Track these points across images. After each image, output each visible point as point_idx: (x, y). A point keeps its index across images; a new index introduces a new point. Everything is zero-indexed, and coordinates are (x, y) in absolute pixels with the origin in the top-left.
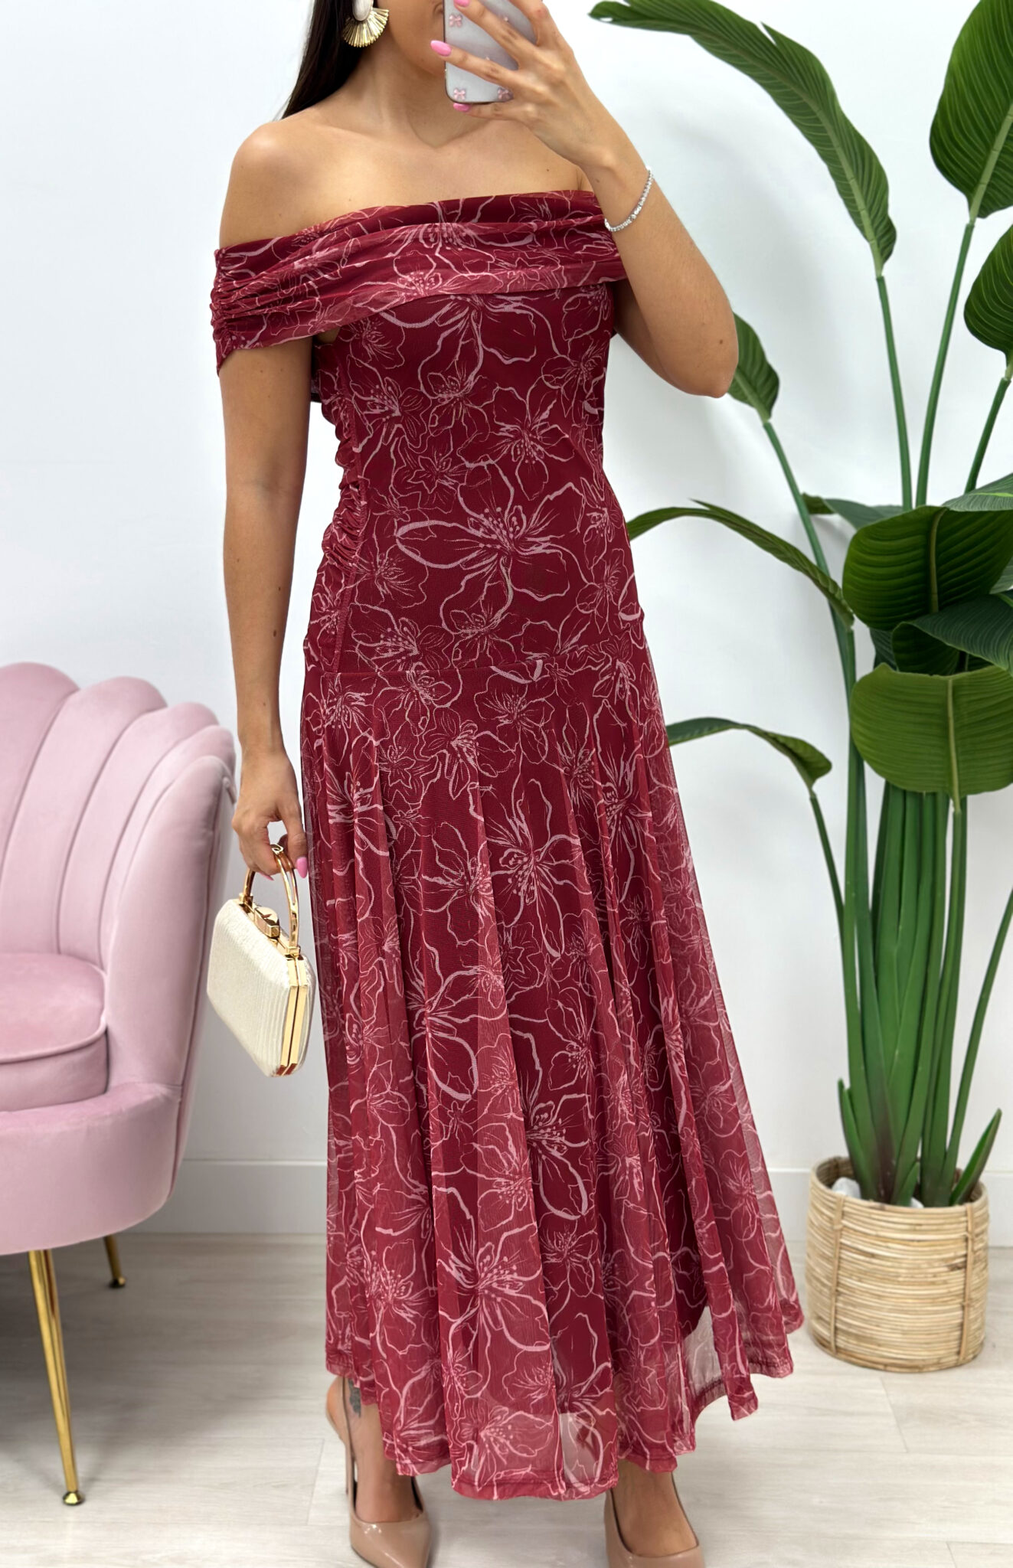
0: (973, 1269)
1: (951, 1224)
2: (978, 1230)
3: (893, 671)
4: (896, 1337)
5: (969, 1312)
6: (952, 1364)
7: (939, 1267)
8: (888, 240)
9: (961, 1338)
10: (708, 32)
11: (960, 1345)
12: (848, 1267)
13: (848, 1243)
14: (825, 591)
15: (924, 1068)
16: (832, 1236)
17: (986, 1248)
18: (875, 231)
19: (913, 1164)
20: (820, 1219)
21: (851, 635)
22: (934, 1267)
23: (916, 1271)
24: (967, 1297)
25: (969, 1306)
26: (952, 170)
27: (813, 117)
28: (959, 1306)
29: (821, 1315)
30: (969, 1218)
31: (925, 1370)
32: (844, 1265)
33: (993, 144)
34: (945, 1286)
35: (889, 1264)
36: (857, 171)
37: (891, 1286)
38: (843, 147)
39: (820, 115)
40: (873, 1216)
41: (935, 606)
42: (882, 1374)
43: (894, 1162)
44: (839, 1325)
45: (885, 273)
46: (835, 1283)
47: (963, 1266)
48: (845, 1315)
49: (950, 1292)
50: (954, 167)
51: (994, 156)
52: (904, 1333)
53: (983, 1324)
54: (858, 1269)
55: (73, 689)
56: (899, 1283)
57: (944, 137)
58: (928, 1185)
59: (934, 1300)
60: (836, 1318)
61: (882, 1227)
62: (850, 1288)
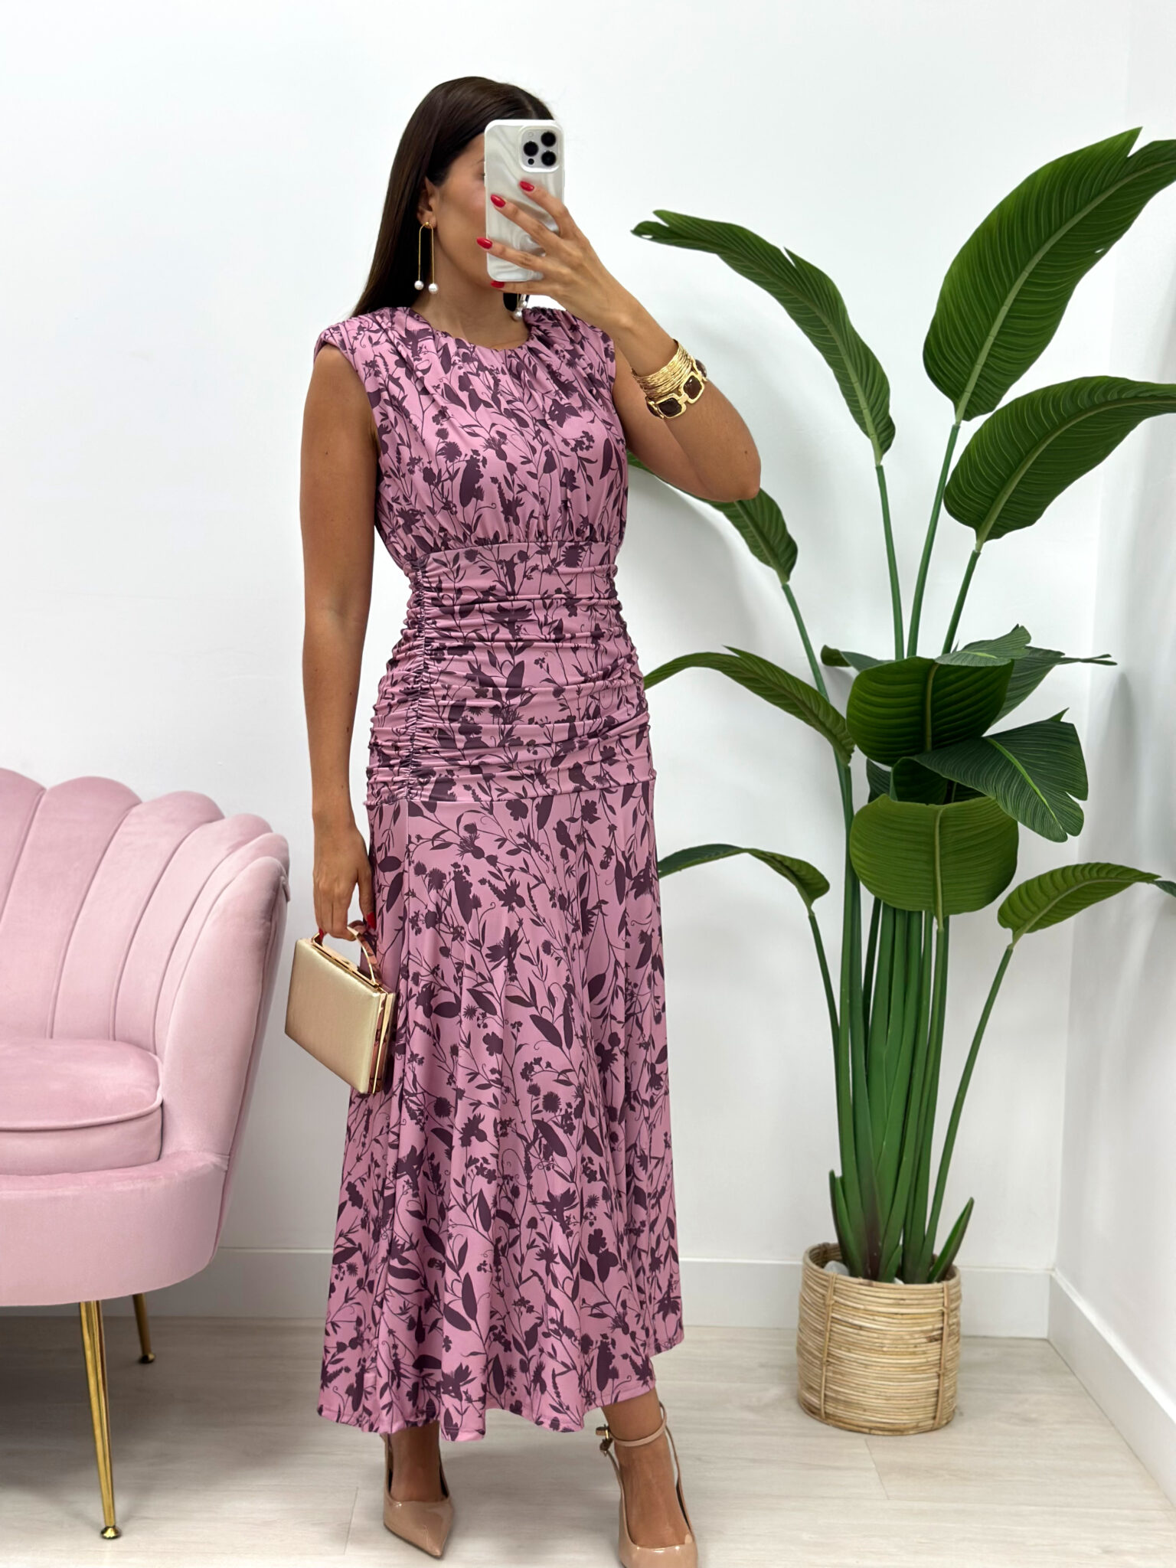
0: (949, 1341)
2: (953, 1306)
4: (881, 1402)
5: (944, 1380)
7: (919, 1338)
8: (889, 433)
10: (737, 253)
11: (936, 1411)
12: (840, 1340)
13: (839, 1317)
15: (906, 1161)
17: (958, 1324)
18: (876, 428)
19: (896, 1248)
21: (848, 771)
23: (900, 1342)
26: (943, 381)
27: (823, 329)
30: (946, 1294)
31: (906, 1433)
32: (836, 1337)
33: (977, 357)
34: (923, 1356)
35: (875, 1335)
36: (861, 374)
38: (850, 356)
39: (830, 328)
40: (862, 1292)
41: (929, 746)
42: (866, 1437)
43: (880, 1244)
44: (827, 1393)
45: (882, 463)
46: (826, 1355)
48: (835, 1383)
49: (928, 1362)
50: (944, 378)
51: (978, 368)
52: (885, 1398)
53: (955, 1392)
55: (137, 802)
56: (885, 1353)
57: (935, 351)
58: (909, 1266)
59: (914, 1369)
60: (826, 1386)
61: (869, 1301)
62: (838, 1358)
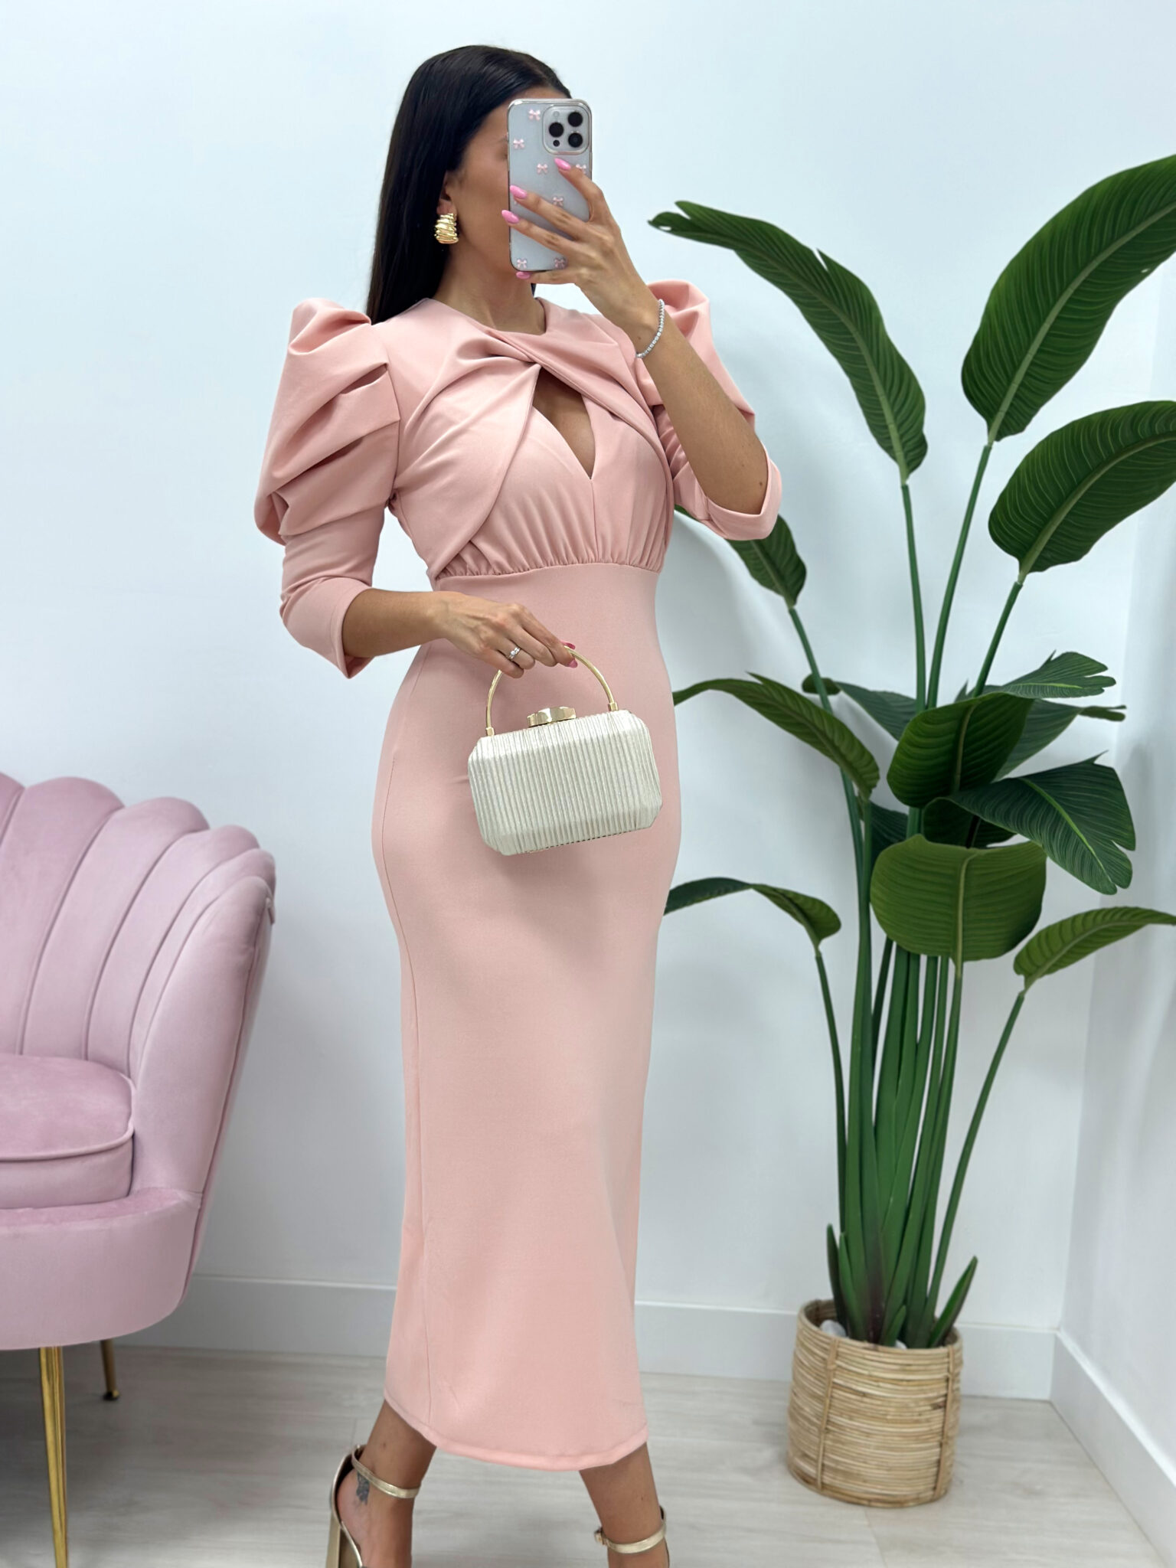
1: (936, 1364)
2: (956, 1371)
3: (926, 842)
4: (882, 1474)
6: (928, 1498)
7: (925, 1406)
8: (918, 453)
9: (937, 1474)
11: (936, 1481)
12: (842, 1407)
16: (824, 1375)
18: (903, 446)
19: (900, 1307)
20: (811, 1358)
22: (920, 1406)
24: (945, 1436)
25: (947, 1443)
26: (977, 398)
27: (849, 336)
28: (936, 1444)
29: (807, 1452)
30: (951, 1359)
32: (836, 1403)
34: (927, 1424)
35: (879, 1403)
36: (891, 387)
37: (881, 1424)
38: (879, 368)
39: (858, 336)
40: (865, 1356)
41: (958, 788)
42: (865, 1508)
43: (883, 1305)
44: (826, 1462)
46: (825, 1422)
47: (943, 1406)
49: (931, 1430)
51: (1014, 387)
52: (888, 1469)
53: (954, 1460)
54: (849, 1408)
55: (119, 806)
56: (888, 1421)
58: (910, 1327)
59: (917, 1437)
60: (824, 1455)
61: (873, 1366)
62: (840, 1427)
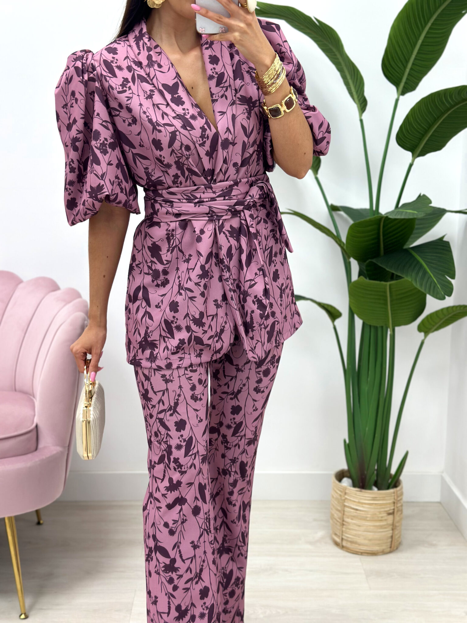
0: (396, 514)
1: (388, 497)
2: (399, 499)
3: (365, 279)
4: (366, 542)
5: (395, 531)
6: (387, 552)
8: (364, 104)
9: (392, 542)
10: (292, 19)
11: (391, 544)
13: (347, 505)
14: (340, 245)
15: (378, 435)
16: (341, 502)
17: (402, 506)
18: (359, 101)
19: (373, 473)
20: (336, 495)
21: (350, 263)
22: (382, 514)
23: (375, 516)
24: (394, 526)
25: (395, 529)
26: (391, 78)
27: (334, 54)
28: (391, 529)
29: (337, 533)
30: (395, 494)
31: (377, 554)
32: (346, 513)
33: (407, 65)
34: (385, 521)
35: (363, 513)
36: (352, 75)
37: (364, 522)
38: (346, 67)
39: (337, 53)
40: (357, 494)
41: (382, 254)
42: (360, 556)
43: (366, 472)
44: (344, 537)
45: (362, 118)
46: (342, 520)
47: (393, 513)
48: (346, 533)
49: (387, 524)
50: (391, 76)
51: (408, 70)
52: (370, 540)
53: (401, 535)
54: (350, 515)
55: (21, 282)
56: (368, 520)
57: (387, 64)
58: (379, 481)
59: (381, 527)
60: (342, 535)
61: (361, 498)
62: (347, 522)
